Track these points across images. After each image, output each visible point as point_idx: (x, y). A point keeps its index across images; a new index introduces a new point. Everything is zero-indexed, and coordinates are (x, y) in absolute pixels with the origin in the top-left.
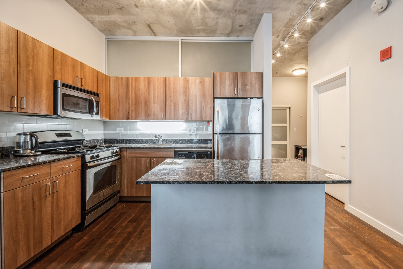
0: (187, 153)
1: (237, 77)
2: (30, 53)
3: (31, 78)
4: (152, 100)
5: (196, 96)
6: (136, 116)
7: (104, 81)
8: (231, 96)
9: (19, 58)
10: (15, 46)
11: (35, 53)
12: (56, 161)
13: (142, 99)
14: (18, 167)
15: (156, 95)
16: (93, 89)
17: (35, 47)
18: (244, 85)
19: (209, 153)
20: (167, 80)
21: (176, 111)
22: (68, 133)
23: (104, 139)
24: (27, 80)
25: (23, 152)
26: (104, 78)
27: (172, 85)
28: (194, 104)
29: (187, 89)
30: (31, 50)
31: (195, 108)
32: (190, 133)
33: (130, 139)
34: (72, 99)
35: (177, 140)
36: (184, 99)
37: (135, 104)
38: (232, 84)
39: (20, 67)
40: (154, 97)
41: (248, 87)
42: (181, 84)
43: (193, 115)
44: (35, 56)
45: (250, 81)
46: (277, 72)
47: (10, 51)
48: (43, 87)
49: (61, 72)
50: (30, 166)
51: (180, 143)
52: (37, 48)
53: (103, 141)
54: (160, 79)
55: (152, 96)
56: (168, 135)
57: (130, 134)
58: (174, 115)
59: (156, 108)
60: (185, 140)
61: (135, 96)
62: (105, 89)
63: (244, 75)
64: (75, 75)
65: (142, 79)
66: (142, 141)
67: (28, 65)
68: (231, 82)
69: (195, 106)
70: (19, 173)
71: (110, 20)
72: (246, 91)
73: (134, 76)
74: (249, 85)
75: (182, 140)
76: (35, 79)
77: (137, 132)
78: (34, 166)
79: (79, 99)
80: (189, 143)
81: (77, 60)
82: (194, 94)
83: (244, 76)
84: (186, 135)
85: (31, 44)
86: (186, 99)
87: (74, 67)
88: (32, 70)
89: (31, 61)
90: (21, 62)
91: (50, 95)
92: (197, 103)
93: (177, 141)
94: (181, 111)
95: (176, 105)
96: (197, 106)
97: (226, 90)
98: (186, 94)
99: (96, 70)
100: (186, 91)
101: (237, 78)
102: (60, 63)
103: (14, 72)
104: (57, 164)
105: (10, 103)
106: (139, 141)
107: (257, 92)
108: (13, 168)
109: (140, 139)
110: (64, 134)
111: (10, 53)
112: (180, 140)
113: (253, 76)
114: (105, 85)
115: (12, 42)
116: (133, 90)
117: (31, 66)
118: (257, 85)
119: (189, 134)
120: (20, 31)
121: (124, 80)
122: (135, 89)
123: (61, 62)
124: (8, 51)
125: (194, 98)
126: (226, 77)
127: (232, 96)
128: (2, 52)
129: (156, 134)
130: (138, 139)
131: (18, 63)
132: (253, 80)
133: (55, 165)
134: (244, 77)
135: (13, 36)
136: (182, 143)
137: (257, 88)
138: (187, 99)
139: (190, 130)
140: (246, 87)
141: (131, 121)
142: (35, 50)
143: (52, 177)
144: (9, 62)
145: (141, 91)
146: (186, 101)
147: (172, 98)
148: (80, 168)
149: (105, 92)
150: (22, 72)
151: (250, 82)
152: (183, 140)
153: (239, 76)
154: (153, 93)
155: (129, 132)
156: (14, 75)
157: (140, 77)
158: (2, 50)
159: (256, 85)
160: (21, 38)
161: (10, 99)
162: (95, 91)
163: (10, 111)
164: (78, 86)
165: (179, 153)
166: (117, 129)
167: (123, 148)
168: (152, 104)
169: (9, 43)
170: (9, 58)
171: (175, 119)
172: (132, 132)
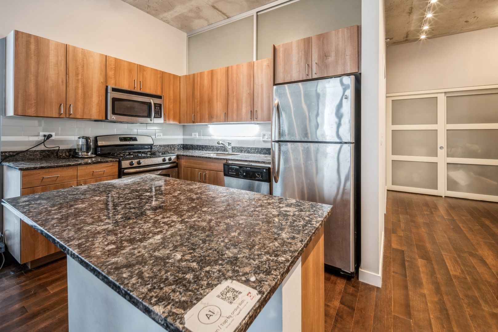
0: (238, 167)
1: (311, 45)
2: (80, 63)
3: (80, 86)
4: (215, 98)
5: (262, 85)
6: (201, 119)
7: (172, 81)
8: (301, 79)
9: (68, 69)
10: (63, 58)
11: (85, 62)
12: (82, 165)
13: (206, 97)
14: (37, 167)
15: (219, 90)
16: (156, 92)
17: (85, 57)
18: (324, 56)
19: (265, 170)
20: (230, 69)
21: (239, 109)
22: (134, 138)
23: (183, 145)
24: (77, 88)
25: (81, 154)
26: (172, 78)
27: (235, 76)
28: (260, 98)
29: (251, 77)
30: (81, 60)
31: (261, 104)
32: (265, 139)
33: (202, 146)
34: (125, 103)
35: (248, 148)
36: (248, 92)
37: (200, 104)
38: (303, 59)
39: (69, 77)
40: (217, 93)
41: (331, 59)
42: (244, 71)
43: (259, 113)
44: (85, 66)
45: (334, 47)
46: (467, 22)
47: (59, 64)
48: (93, 93)
49: (115, 77)
50: (51, 168)
51: (252, 153)
52: (88, 58)
53: (182, 146)
54: (222, 69)
55: (215, 93)
56: (239, 142)
57: (203, 140)
58: (237, 115)
59: (218, 107)
60: (258, 148)
61: (200, 94)
62: (173, 90)
63: (323, 38)
64: (132, 79)
65: (206, 73)
66: (214, 149)
67: (77, 74)
68: (300, 55)
69: (261, 100)
70: (39, 173)
71: (178, 14)
72: (326, 65)
73: (199, 71)
74: (333, 54)
75: (254, 149)
76: (84, 86)
77: (209, 138)
78: (55, 167)
79: (135, 103)
80: (262, 154)
81: (134, 63)
82: (260, 84)
83: (323, 40)
84: (259, 141)
85: (81, 55)
86: (250, 93)
87: (130, 71)
88: (81, 79)
89: (81, 70)
90: (70, 72)
91: (101, 100)
92: (264, 96)
93: (248, 151)
94: (245, 109)
95: (239, 101)
96: (264, 100)
97: (293, 70)
98: (250, 85)
99: (160, 71)
100: (251, 81)
101: (311, 47)
102: (113, 68)
103: (63, 82)
104: (85, 167)
105: (58, 110)
106: (210, 148)
107: (349, 64)
108: (31, 168)
109: (212, 146)
110: (129, 139)
111: (59, 66)
112: (251, 149)
113: (340, 36)
114: (173, 86)
115: (61, 56)
116: (198, 88)
117: (81, 75)
118: (349, 51)
119: (263, 141)
120: (69, 45)
121: (191, 77)
122: (200, 87)
123: (115, 67)
124: (57, 64)
125: (260, 89)
126: (293, 49)
127: (303, 78)
128: (50, 66)
129: (220, 140)
130: (209, 146)
131: (67, 74)
132: (341, 43)
133: (83, 168)
134: (323, 42)
135: (62, 51)
136: (254, 153)
137: (348, 58)
138: (252, 92)
139: (264, 135)
140: (326, 59)
141: (196, 124)
142: (85, 60)
143: (78, 180)
144: (58, 74)
145: (205, 88)
146: (250, 95)
147: (235, 93)
148: (117, 174)
149: (174, 93)
150: (70, 82)
151: (333, 49)
152: (256, 149)
153: (313, 43)
154: (215, 89)
155: (202, 137)
156: (63, 85)
157: (204, 72)
158: (50, 64)
159: (345, 51)
160: (70, 51)
161: (58, 107)
162: (159, 93)
163: (58, 117)
164: (136, 90)
165: (230, 166)
166: (193, 134)
167: (180, 155)
168: (215, 102)
169: (58, 57)
170: (58, 71)
171: (239, 120)
172: (205, 138)
